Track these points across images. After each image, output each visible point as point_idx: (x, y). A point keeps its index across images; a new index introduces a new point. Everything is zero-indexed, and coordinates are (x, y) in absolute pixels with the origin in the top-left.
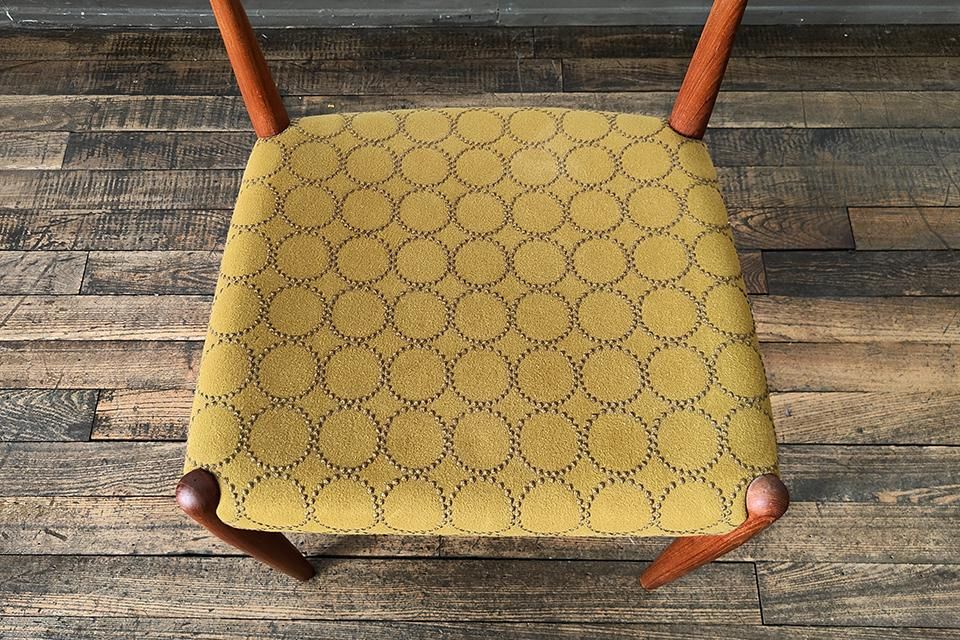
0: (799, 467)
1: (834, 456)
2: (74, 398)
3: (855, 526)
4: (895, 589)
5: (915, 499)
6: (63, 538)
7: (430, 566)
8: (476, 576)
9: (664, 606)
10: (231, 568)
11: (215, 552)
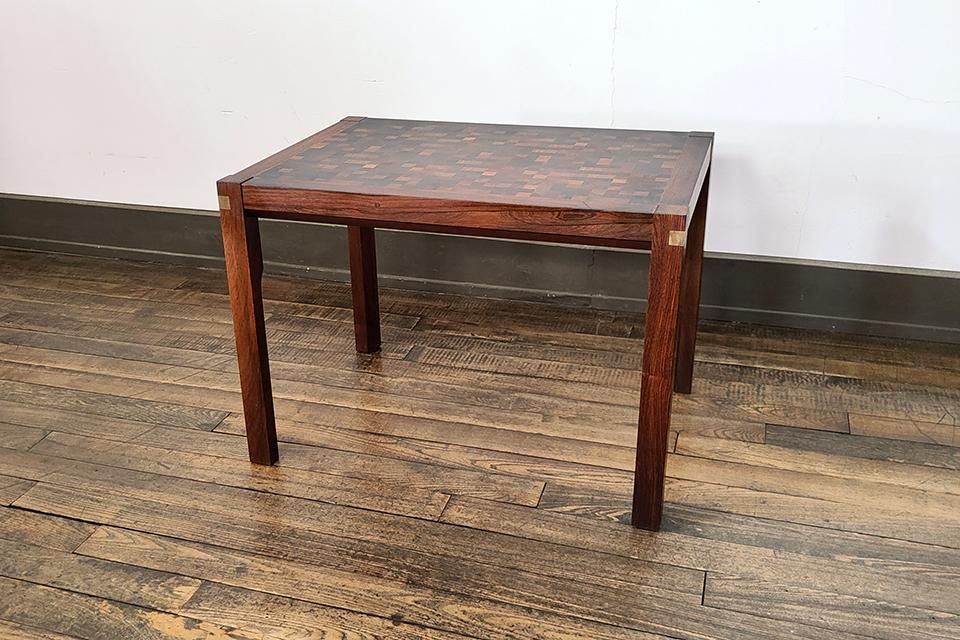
0: (764, 530)
1: (799, 530)
2: (212, 413)
3: (807, 567)
4: (836, 607)
5: (871, 563)
6: (168, 468)
7: (429, 524)
8: (462, 535)
9: (614, 578)
10: (278, 500)
11: (270, 491)
